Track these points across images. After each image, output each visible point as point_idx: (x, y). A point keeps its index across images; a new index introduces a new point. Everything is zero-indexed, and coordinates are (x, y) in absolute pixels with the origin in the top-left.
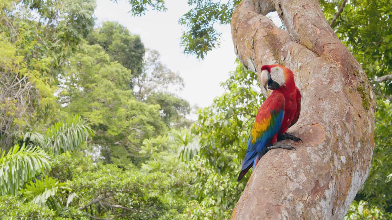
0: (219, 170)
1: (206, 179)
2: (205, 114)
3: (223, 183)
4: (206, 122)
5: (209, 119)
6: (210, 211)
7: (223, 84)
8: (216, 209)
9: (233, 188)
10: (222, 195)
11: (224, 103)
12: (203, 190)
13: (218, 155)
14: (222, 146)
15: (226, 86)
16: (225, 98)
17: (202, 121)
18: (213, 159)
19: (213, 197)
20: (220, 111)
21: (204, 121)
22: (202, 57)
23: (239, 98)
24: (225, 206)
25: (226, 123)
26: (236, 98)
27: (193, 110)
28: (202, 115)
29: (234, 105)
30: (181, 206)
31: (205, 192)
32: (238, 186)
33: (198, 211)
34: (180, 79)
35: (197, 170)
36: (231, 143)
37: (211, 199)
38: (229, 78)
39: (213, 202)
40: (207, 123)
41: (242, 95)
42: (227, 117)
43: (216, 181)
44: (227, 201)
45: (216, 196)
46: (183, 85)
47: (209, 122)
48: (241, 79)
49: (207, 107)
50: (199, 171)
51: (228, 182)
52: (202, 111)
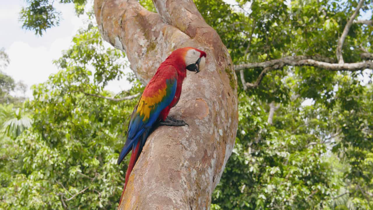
0: (52, 145)
1: (35, 154)
2: (40, 89)
3: (53, 157)
4: (41, 97)
5: (44, 95)
6: (38, 184)
7: (56, 62)
8: (45, 183)
9: (62, 162)
10: (51, 169)
11: (59, 80)
12: (31, 164)
13: (51, 131)
14: (55, 121)
15: (59, 64)
16: (60, 75)
17: (37, 96)
18: (46, 135)
19: (41, 171)
20: (55, 88)
21: (39, 97)
22: (41, 33)
23: (75, 77)
24: (53, 180)
25: (61, 100)
26: (72, 76)
27: (18, 86)
28: (37, 91)
29: (69, 83)
30: (5, 180)
31: (34, 166)
32: (67, 161)
33: (26, 184)
34: (5, 55)
35: (27, 144)
36: (64, 119)
37: (39, 173)
38: (62, 56)
39: (42, 176)
40: (42, 99)
41: (77, 73)
42: (62, 95)
43: (46, 156)
44: (55, 175)
45: (45, 170)
46: (8, 61)
47: (44, 98)
48: (77, 58)
49: (43, 83)
50: (28, 146)
51: (57, 157)
52: (37, 87)
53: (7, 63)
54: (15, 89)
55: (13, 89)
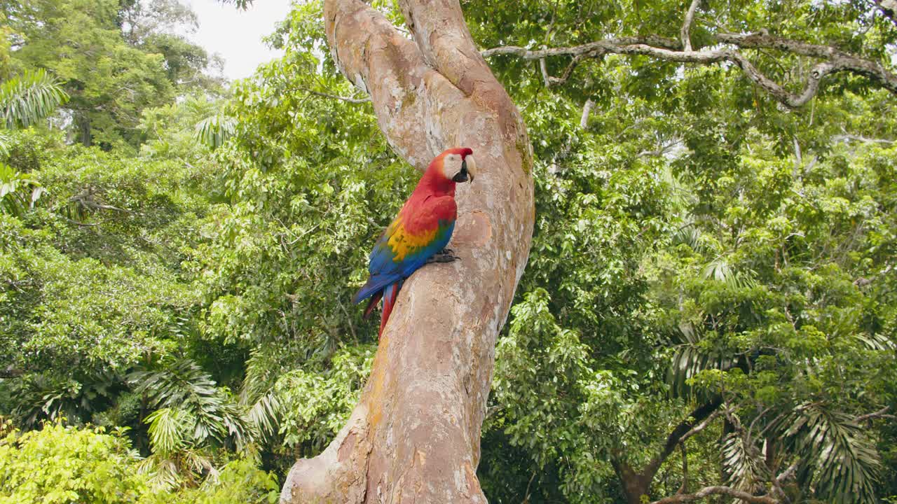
0: (265, 168)
1: (242, 175)
2: (245, 87)
3: (267, 182)
4: (246, 101)
5: (251, 96)
6: (248, 220)
7: (267, 40)
8: (257, 218)
9: (280, 189)
10: (265, 198)
11: (272, 73)
12: (237, 189)
13: (263, 147)
14: (269, 133)
15: (271, 43)
16: (274, 66)
17: (241, 99)
18: (256, 153)
19: (251, 201)
20: (266, 85)
21: (244, 98)
22: (244, 6)
23: (295, 68)
24: (268, 214)
25: (275, 103)
26: (291, 67)
28: (241, 89)
29: (287, 77)
30: (201, 208)
31: (240, 193)
32: (287, 186)
33: (231, 221)
34: (193, 16)
35: (229, 162)
36: (281, 129)
37: (249, 203)
38: (275, 30)
39: (252, 209)
40: (248, 102)
41: (298, 63)
42: (277, 94)
43: (256, 179)
44: (271, 207)
45: (256, 199)
46: (197, 24)
47: (251, 100)
48: (297, 40)
49: (248, 77)
50: (231, 164)
51: (273, 181)
52: (241, 84)
53: (196, 28)
54: (209, 66)
55: (205, 67)
